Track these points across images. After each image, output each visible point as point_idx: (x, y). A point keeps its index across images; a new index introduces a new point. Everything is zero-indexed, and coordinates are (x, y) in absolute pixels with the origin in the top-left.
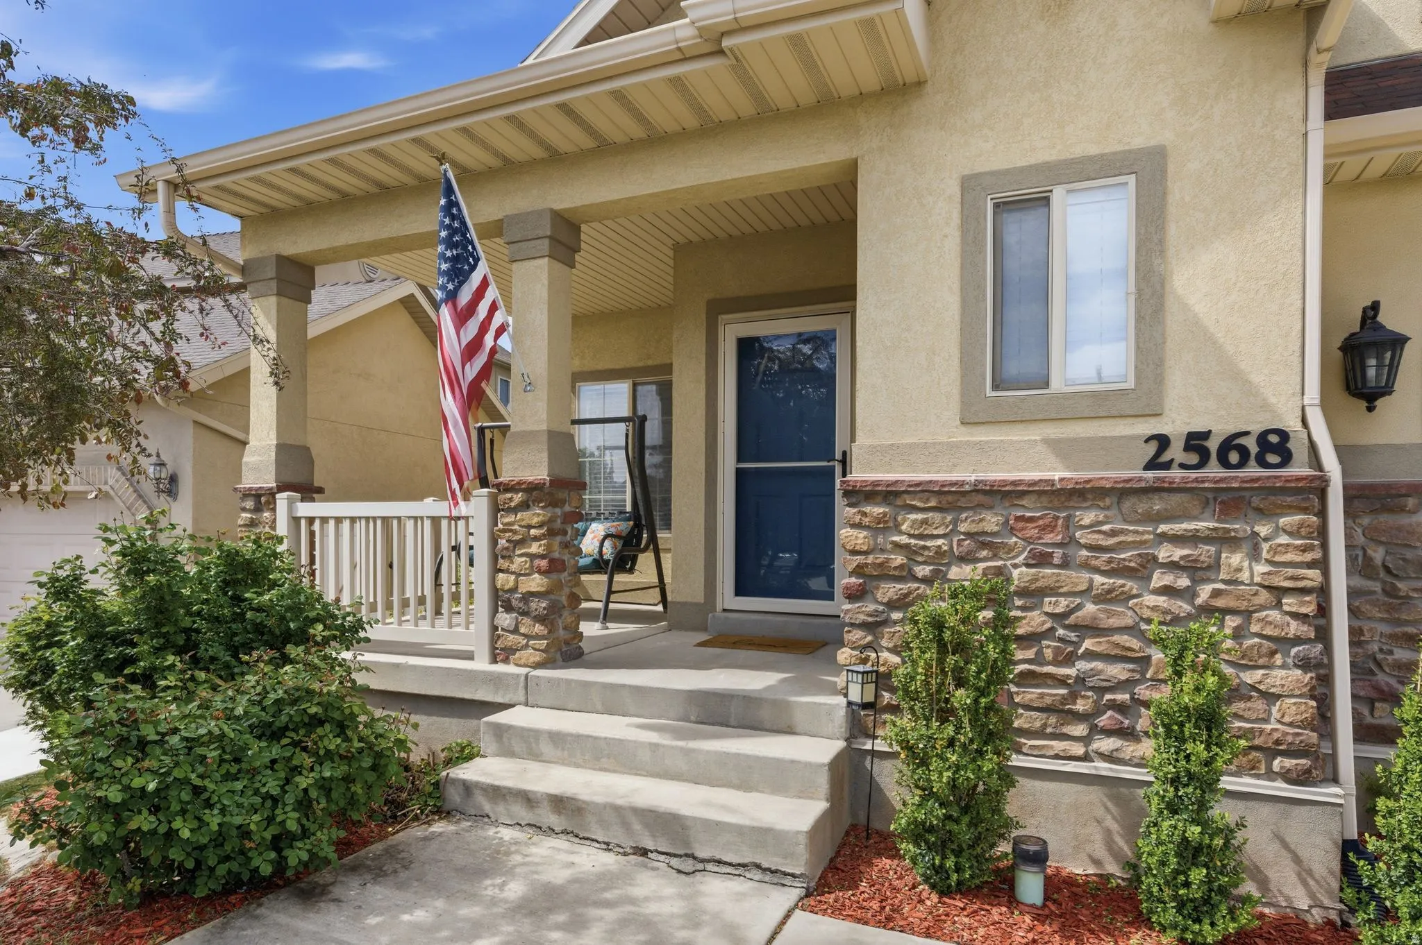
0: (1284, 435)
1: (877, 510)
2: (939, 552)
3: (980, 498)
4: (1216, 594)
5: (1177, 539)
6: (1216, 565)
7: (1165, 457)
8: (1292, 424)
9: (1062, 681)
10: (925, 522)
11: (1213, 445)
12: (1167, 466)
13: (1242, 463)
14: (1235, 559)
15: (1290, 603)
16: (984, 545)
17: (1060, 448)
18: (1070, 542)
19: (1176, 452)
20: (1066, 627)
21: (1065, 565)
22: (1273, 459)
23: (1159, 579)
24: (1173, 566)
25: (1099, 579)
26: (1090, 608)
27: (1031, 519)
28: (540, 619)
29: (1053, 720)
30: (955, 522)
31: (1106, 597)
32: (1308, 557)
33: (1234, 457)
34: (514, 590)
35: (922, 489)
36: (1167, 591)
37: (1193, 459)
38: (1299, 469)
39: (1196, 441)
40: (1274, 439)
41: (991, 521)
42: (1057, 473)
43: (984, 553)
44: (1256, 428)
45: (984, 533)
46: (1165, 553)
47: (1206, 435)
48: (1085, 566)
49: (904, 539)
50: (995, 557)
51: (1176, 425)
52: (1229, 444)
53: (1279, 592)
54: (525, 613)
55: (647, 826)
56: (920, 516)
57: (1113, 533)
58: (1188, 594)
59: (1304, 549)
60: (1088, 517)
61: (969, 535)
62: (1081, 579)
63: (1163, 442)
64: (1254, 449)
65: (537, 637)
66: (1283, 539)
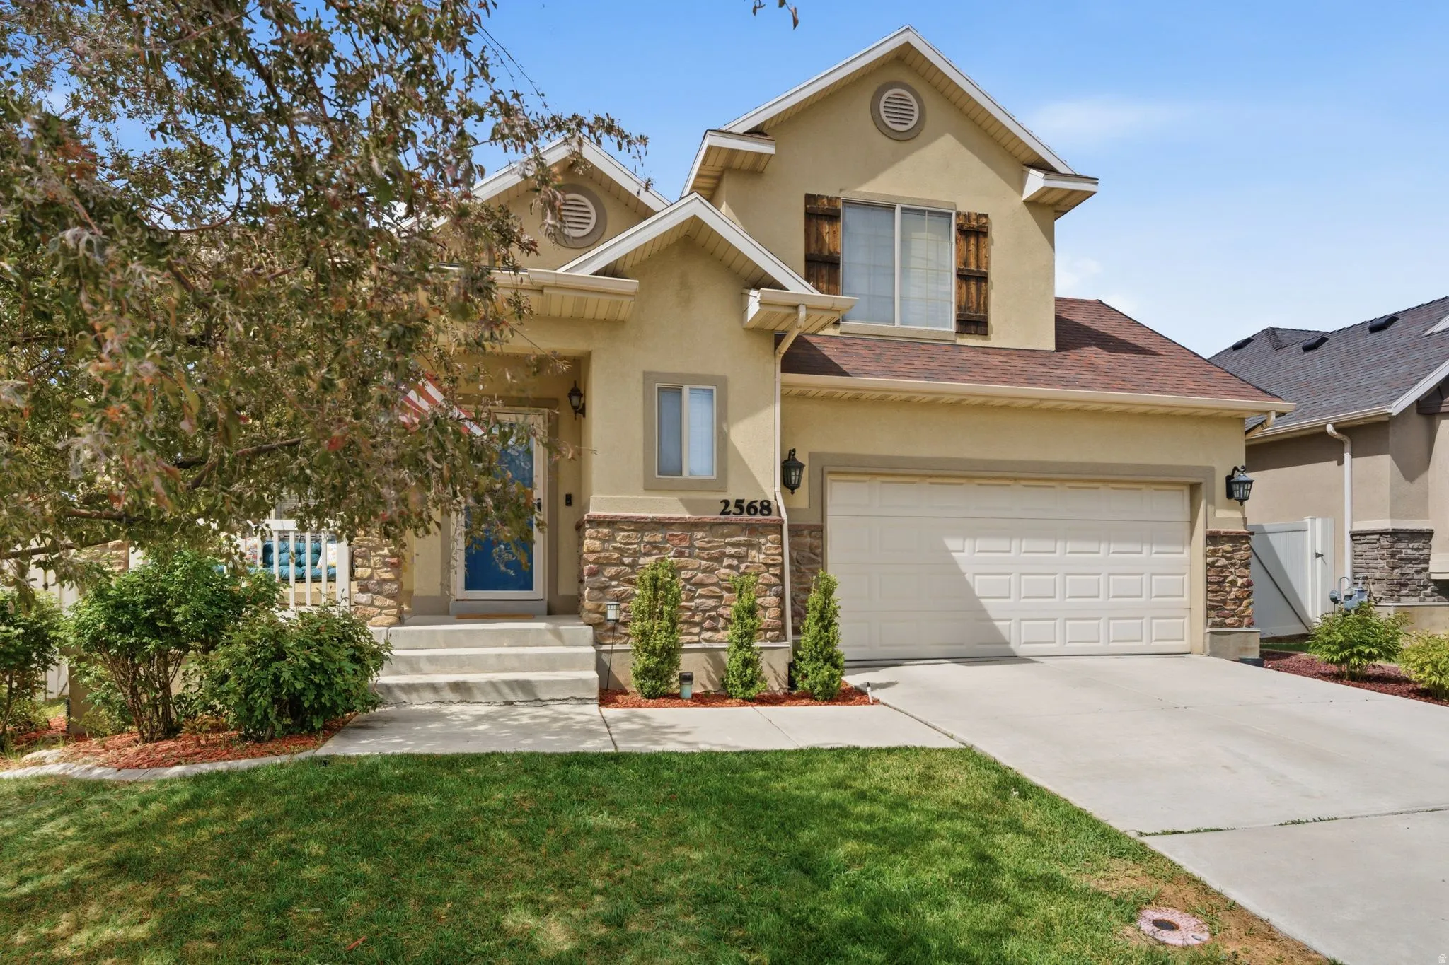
0: (769, 502)
1: (606, 530)
2: (635, 551)
3: (653, 525)
4: (747, 567)
5: (733, 545)
6: (747, 556)
7: (728, 510)
8: (771, 499)
9: (689, 609)
10: (629, 536)
11: (745, 505)
12: (728, 513)
13: (755, 514)
14: (753, 553)
15: (772, 570)
16: (655, 548)
17: (688, 504)
18: (692, 546)
19: (732, 508)
20: (691, 584)
21: (690, 556)
22: (766, 512)
23: (726, 562)
24: (731, 556)
25: (703, 562)
26: (700, 575)
27: (676, 536)
28: (391, 597)
29: (686, 626)
30: (642, 536)
31: (705, 571)
32: (777, 552)
33: (752, 511)
34: (371, 577)
35: (628, 521)
36: (730, 567)
37: (738, 511)
38: (774, 517)
39: (739, 503)
40: (765, 504)
41: (658, 537)
42: (686, 515)
43: (655, 551)
44: (760, 499)
45: (655, 542)
46: (730, 550)
47: (742, 501)
48: (698, 557)
49: (618, 545)
50: (660, 553)
51: (732, 496)
52: (751, 505)
53: (768, 566)
54: (378, 593)
55: (512, 690)
56: (626, 534)
57: (709, 542)
58: (736, 568)
59: (777, 548)
60: (699, 535)
61: (648, 543)
62: (695, 563)
63: (727, 503)
64: (759, 508)
65: (389, 607)
66: (769, 545)
